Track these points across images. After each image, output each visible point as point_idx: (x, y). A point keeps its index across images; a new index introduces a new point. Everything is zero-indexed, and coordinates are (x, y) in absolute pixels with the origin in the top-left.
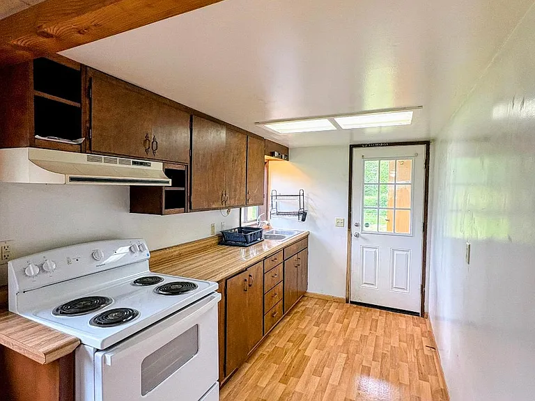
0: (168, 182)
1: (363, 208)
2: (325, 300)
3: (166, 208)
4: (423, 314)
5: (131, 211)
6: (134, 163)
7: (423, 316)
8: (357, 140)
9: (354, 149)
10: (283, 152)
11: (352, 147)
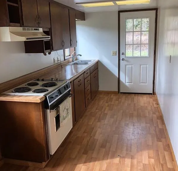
0: (49, 38)
1: (125, 45)
2: (108, 93)
3: (45, 50)
4: (154, 93)
5: (26, 53)
6: (35, 29)
7: (154, 94)
8: (122, 8)
9: (121, 14)
10: (82, 16)
11: (120, 12)
